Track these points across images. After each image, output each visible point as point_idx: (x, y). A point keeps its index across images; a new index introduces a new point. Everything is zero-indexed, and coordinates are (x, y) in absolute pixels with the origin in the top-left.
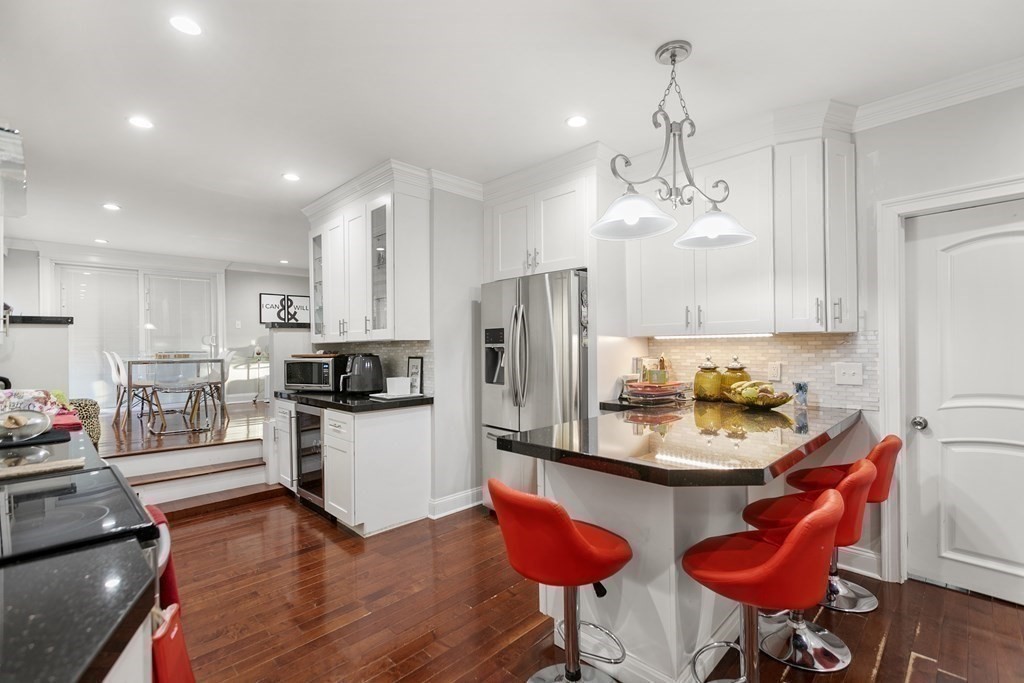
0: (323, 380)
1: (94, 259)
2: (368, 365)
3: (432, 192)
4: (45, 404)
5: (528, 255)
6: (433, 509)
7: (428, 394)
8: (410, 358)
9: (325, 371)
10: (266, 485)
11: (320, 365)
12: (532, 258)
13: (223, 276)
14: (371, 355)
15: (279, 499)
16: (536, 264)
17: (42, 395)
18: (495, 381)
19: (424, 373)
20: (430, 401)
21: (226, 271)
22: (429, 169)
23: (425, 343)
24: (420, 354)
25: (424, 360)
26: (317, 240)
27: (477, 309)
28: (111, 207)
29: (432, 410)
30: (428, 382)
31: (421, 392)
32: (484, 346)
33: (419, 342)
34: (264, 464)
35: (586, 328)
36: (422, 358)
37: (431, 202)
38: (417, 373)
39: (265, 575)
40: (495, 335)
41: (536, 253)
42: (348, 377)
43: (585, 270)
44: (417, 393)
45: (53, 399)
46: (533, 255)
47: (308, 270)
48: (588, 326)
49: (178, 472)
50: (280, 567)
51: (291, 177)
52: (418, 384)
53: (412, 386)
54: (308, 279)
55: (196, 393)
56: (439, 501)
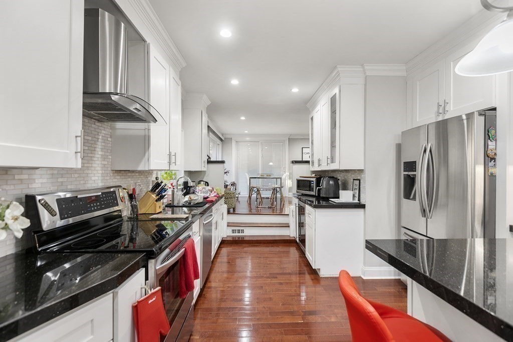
0: (311, 189)
1: (248, 139)
2: (331, 182)
3: (366, 77)
4: (212, 192)
5: (439, 106)
6: (364, 273)
7: (363, 202)
8: (354, 180)
9: (312, 185)
10: (289, 236)
11: (310, 181)
12: (442, 107)
13: (288, 141)
14: (333, 177)
15: (293, 244)
16: (445, 112)
17: (211, 189)
18: (411, 197)
19: (361, 189)
20: (363, 206)
21: (289, 139)
22: (362, 65)
23: (361, 171)
24: (359, 178)
25: (361, 181)
26: (312, 119)
27: (399, 147)
28: (243, 118)
29: (365, 211)
30: (363, 195)
31: (359, 200)
32: (403, 173)
33: (358, 170)
34: (289, 227)
35: (493, 159)
36: (360, 180)
37: (365, 85)
38: (357, 189)
39: (269, 279)
40: (411, 166)
41: (446, 103)
42: (321, 189)
43: (495, 109)
44: (356, 201)
45: (215, 190)
46: (443, 106)
47: (309, 135)
48: (497, 158)
49: (257, 223)
50: (277, 278)
51: (295, 90)
52: (357, 195)
53: (354, 196)
54: (309, 139)
55: (275, 190)
56: (367, 269)
